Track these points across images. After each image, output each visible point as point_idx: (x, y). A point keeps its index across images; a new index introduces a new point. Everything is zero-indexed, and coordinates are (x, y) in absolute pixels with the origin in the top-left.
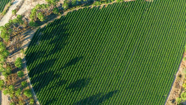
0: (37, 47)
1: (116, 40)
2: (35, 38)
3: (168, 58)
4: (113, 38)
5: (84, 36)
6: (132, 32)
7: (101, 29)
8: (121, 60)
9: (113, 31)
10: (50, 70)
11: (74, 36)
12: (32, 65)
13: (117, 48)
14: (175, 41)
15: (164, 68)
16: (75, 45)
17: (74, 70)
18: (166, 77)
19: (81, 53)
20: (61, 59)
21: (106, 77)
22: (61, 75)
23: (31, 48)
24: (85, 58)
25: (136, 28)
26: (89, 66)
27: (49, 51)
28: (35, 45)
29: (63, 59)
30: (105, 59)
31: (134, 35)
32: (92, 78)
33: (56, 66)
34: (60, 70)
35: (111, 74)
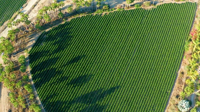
0: (42, 47)
1: (118, 42)
2: (40, 40)
3: (169, 57)
4: (114, 39)
5: (87, 38)
6: (132, 34)
7: (103, 32)
8: (122, 58)
9: (114, 34)
10: (53, 67)
11: (77, 38)
12: (35, 63)
13: (118, 48)
14: (175, 42)
15: (165, 65)
16: (78, 45)
17: (76, 67)
19: (83, 53)
20: (63, 58)
21: (107, 74)
22: (63, 72)
23: (35, 48)
24: (87, 57)
25: (136, 31)
26: (90, 64)
27: (53, 50)
28: (39, 46)
29: (66, 58)
30: (107, 58)
31: (134, 37)
32: (93, 74)
33: (59, 63)
34: (62, 67)
35: (113, 71)
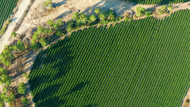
0: (41, 71)
1: (124, 64)
2: (38, 61)
3: (177, 82)
4: (120, 61)
5: (90, 59)
6: (140, 54)
7: (108, 51)
8: (128, 85)
9: (120, 54)
10: (55, 95)
11: (79, 59)
12: (36, 90)
13: (124, 72)
14: (186, 64)
15: (172, 93)
16: (80, 69)
17: (80, 96)
18: (173, 102)
19: (87, 78)
20: (66, 84)
21: (112, 103)
22: (66, 101)
23: (34, 72)
24: (91, 83)
25: (145, 51)
26: (95, 92)
27: (54, 75)
28: (38, 69)
29: (68, 84)
30: (112, 85)
31: (143, 58)
32: (98, 104)
33: (61, 91)
34: (65, 96)
35: (118, 99)
